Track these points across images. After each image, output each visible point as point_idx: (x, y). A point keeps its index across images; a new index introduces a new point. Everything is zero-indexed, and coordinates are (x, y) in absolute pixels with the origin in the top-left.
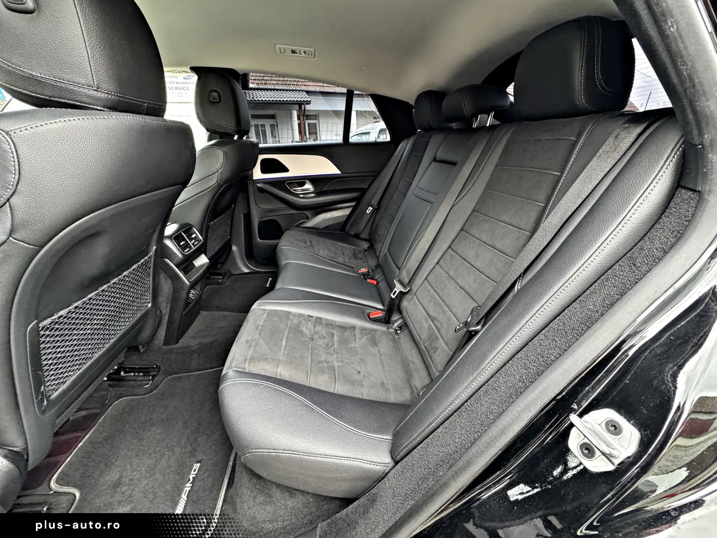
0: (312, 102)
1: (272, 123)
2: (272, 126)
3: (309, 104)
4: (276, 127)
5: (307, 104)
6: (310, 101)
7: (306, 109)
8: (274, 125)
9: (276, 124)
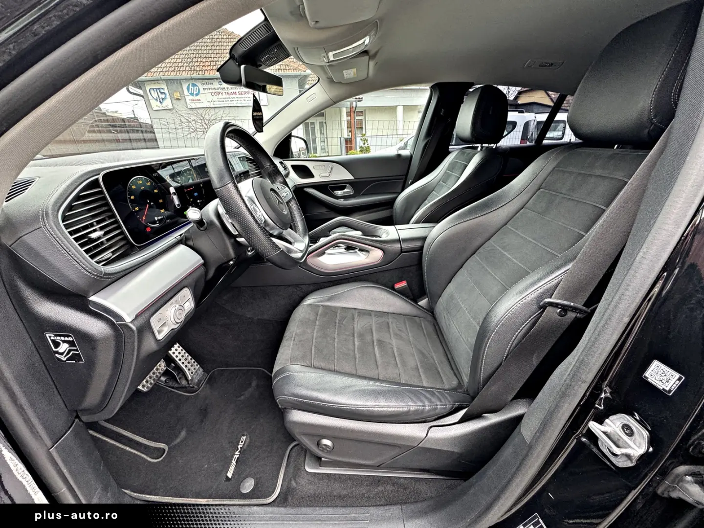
0: (363, 99)
1: (321, 121)
2: (321, 124)
3: (361, 101)
4: (324, 124)
5: (359, 101)
6: (362, 98)
7: (358, 106)
8: (322, 122)
9: (324, 122)
